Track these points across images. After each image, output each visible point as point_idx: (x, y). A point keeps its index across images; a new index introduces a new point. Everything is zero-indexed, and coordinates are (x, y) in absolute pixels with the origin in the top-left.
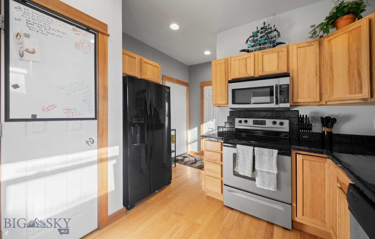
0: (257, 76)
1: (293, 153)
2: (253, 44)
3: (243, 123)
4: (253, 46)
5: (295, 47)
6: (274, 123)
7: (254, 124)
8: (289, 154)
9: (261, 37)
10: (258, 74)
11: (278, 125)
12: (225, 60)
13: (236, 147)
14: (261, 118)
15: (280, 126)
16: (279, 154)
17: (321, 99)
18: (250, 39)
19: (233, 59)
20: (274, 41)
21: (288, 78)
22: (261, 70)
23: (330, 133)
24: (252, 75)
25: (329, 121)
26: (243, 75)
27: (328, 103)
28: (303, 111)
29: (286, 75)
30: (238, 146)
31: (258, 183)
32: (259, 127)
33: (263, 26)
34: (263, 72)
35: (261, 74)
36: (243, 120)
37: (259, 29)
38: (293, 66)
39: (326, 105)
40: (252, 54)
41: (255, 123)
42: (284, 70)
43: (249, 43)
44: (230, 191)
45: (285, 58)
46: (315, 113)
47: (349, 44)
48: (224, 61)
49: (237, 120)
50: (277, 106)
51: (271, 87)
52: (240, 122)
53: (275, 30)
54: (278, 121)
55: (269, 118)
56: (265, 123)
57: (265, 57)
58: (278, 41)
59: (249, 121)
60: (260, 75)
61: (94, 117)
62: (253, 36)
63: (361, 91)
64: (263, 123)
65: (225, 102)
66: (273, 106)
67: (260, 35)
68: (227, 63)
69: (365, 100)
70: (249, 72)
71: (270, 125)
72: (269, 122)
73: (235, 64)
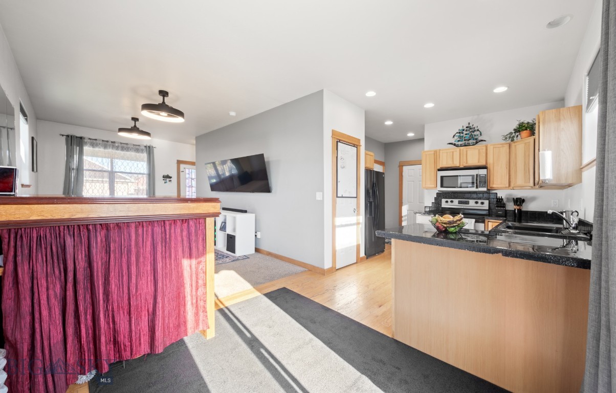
0: (462, 166)
1: (486, 221)
2: (459, 139)
3: (449, 203)
4: (459, 141)
5: (492, 147)
6: (477, 203)
8: (483, 222)
9: (466, 134)
11: (479, 204)
12: (434, 151)
14: (466, 199)
15: (481, 205)
16: (475, 222)
17: (509, 185)
18: (457, 134)
19: (441, 152)
20: (476, 139)
21: (485, 170)
22: (465, 162)
23: (520, 210)
24: (458, 165)
25: (519, 201)
26: (450, 165)
27: (516, 188)
28: (501, 194)
29: (484, 167)
32: (463, 206)
33: (468, 125)
34: (467, 163)
35: (465, 165)
36: (449, 200)
37: (465, 128)
38: (490, 161)
39: (514, 189)
40: (458, 149)
41: (460, 203)
42: (483, 163)
43: (456, 138)
45: (484, 155)
46: (510, 195)
47: (525, 151)
49: (444, 200)
50: (478, 190)
51: (473, 176)
52: (447, 202)
53: (478, 130)
54: (480, 201)
55: (472, 198)
56: (469, 202)
57: (469, 152)
58: (480, 138)
59: (454, 202)
61: (356, 196)
62: (460, 133)
63: (529, 182)
64: (467, 203)
65: (433, 186)
66: (474, 189)
67: (465, 132)
68: (436, 154)
69: (532, 187)
70: (455, 163)
71: (472, 204)
72: (472, 202)
73: (443, 156)
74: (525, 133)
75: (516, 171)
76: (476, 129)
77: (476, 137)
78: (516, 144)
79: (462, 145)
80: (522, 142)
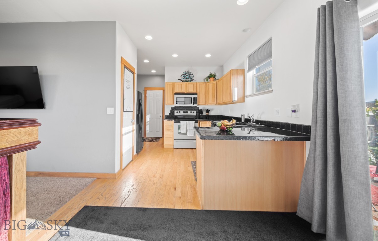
0: (186, 93)
1: (199, 121)
2: (184, 78)
4: (184, 79)
5: (199, 84)
6: (191, 112)
8: (197, 122)
11: (192, 113)
13: (180, 122)
14: (186, 110)
16: (195, 122)
17: (206, 103)
18: (182, 75)
19: (176, 84)
20: (192, 79)
21: (197, 95)
22: (188, 90)
23: (208, 115)
24: (184, 92)
25: (208, 111)
26: (180, 91)
27: (208, 105)
28: (201, 107)
29: (196, 94)
30: (181, 121)
31: (188, 135)
32: (185, 114)
33: (188, 71)
35: (187, 92)
36: (178, 111)
37: (186, 72)
38: (198, 91)
40: (184, 83)
41: (184, 112)
42: (195, 92)
43: (182, 77)
44: (177, 141)
45: (196, 87)
46: (204, 108)
47: (213, 87)
49: (175, 111)
50: (193, 105)
51: (191, 98)
52: (177, 112)
54: (192, 111)
55: (189, 110)
57: (189, 85)
59: (181, 112)
61: (132, 111)
62: (184, 74)
63: (215, 102)
64: (187, 112)
65: (172, 103)
66: (192, 105)
67: (186, 75)
68: (173, 85)
69: (216, 104)
70: (183, 90)
71: (189, 113)
72: (189, 112)
73: (177, 86)
74: (212, 79)
75: (209, 97)
76: (191, 73)
77: (191, 78)
78: (209, 83)
79: (185, 81)
80: (212, 83)
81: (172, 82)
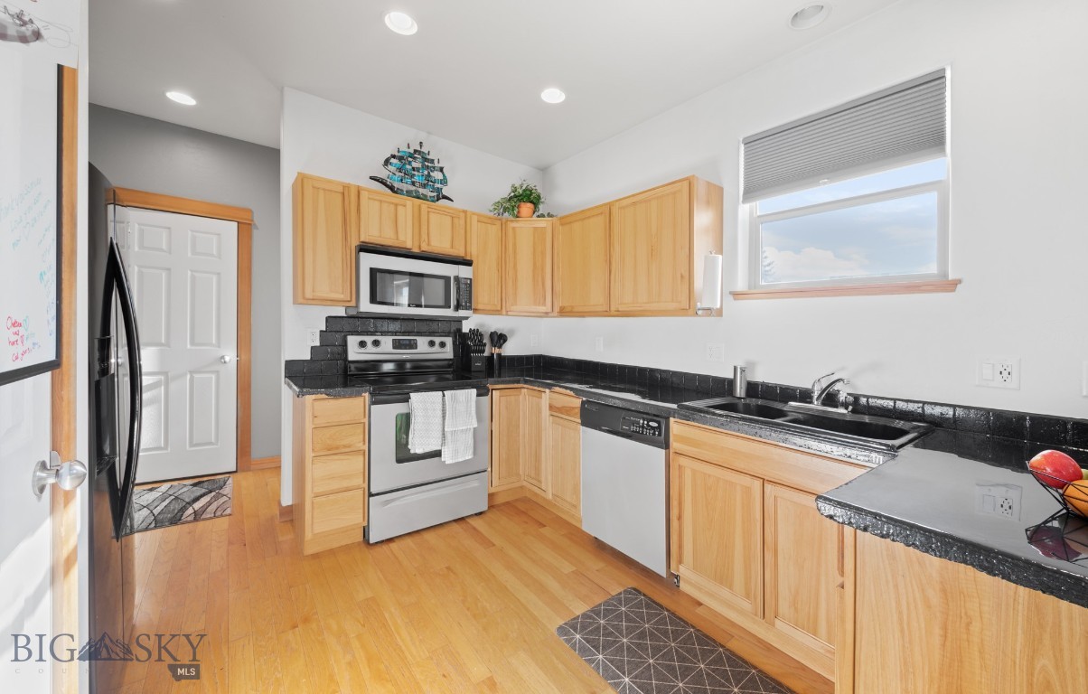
0: (416, 250)
1: (490, 387)
2: (399, 175)
3: (370, 348)
4: (400, 180)
5: (475, 218)
6: (432, 344)
7: (394, 348)
8: (486, 394)
10: (420, 248)
11: (437, 348)
12: (344, 187)
13: (409, 400)
14: (407, 334)
15: (441, 349)
17: (499, 306)
18: (392, 160)
19: (362, 196)
20: (438, 190)
21: (469, 269)
22: (426, 240)
23: (499, 355)
24: (409, 245)
25: (499, 339)
26: (387, 239)
27: (509, 313)
30: (413, 395)
31: (447, 457)
32: (405, 354)
33: (418, 148)
34: (430, 245)
35: (424, 247)
36: (369, 339)
37: (411, 149)
38: (473, 249)
39: (507, 315)
40: (408, 202)
41: (397, 345)
42: (459, 251)
43: (392, 169)
44: (387, 502)
45: (463, 232)
47: (534, 244)
48: (341, 189)
50: (456, 314)
51: (447, 279)
52: (362, 344)
53: (441, 170)
54: (437, 340)
55: (422, 334)
56: (416, 344)
58: (445, 192)
59: (382, 343)
60: (423, 249)
62: (401, 158)
63: (544, 304)
64: (413, 345)
66: (445, 312)
67: (415, 164)
68: (349, 197)
69: (547, 313)
70: (402, 238)
71: (424, 348)
72: (422, 342)
73: (370, 209)
74: (526, 208)
75: (515, 280)
76: (436, 164)
77: (437, 185)
78: (514, 223)
79: (409, 193)
80: (526, 224)
81: (347, 180)
